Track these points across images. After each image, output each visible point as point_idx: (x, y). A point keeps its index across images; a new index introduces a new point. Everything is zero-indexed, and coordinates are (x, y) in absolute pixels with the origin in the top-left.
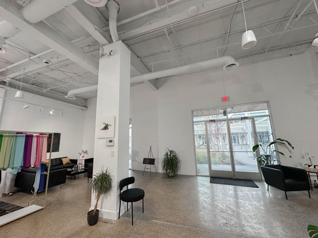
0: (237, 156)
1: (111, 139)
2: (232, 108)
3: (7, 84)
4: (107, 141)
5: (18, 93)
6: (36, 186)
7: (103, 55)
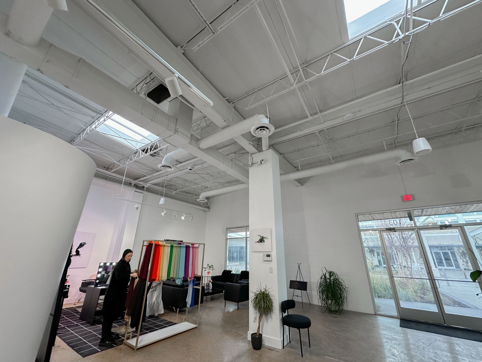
0: (442, 287)
1: (268, 253)
2: (423, 210)
3: (145, 189)
4: (264, 256)
5: (162, 200)
6: (189, 300)
7: (252, 164)
